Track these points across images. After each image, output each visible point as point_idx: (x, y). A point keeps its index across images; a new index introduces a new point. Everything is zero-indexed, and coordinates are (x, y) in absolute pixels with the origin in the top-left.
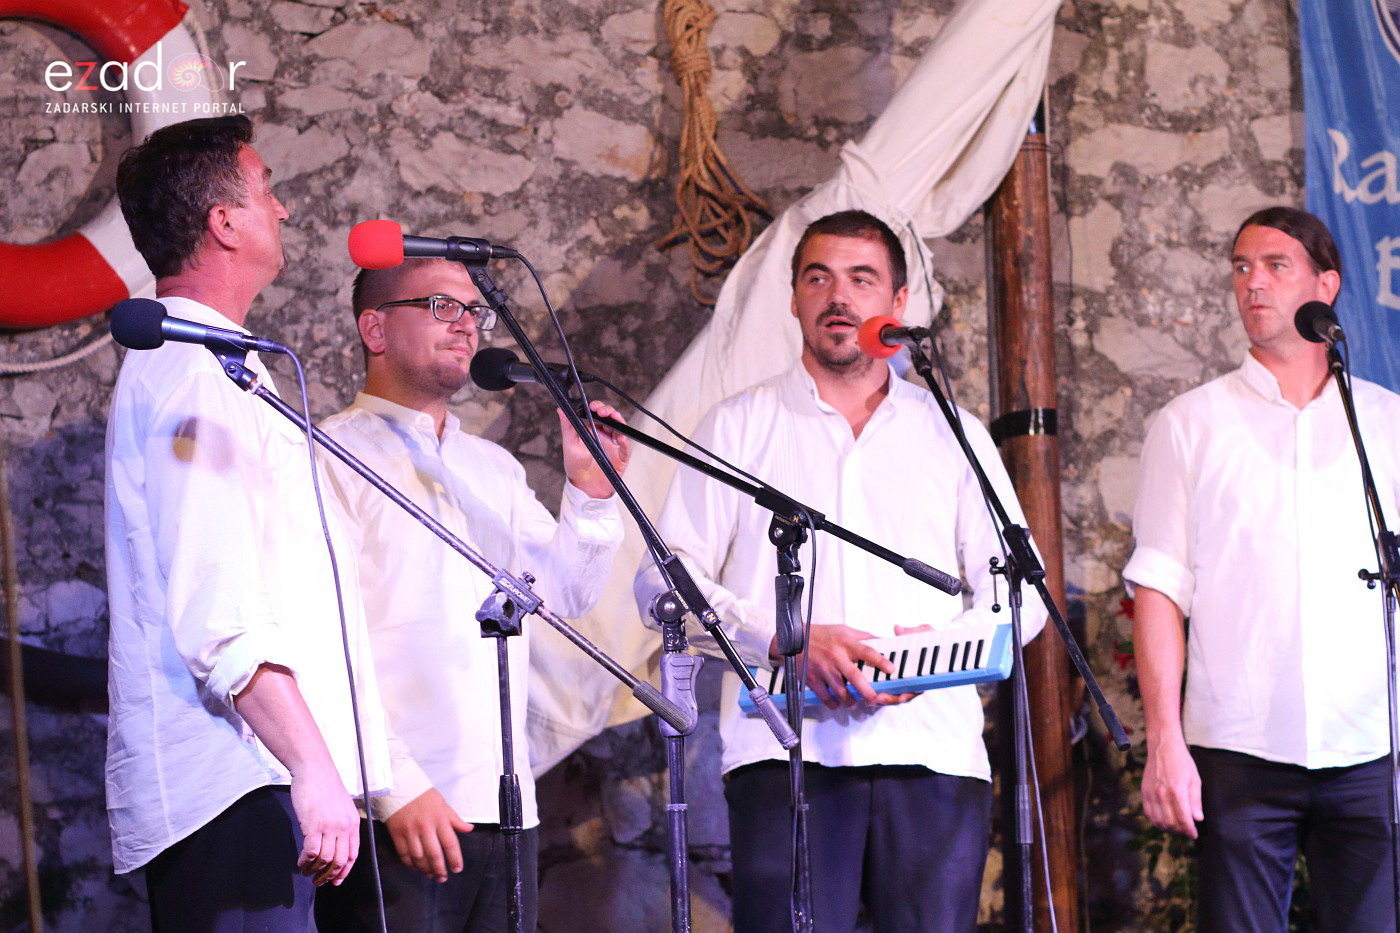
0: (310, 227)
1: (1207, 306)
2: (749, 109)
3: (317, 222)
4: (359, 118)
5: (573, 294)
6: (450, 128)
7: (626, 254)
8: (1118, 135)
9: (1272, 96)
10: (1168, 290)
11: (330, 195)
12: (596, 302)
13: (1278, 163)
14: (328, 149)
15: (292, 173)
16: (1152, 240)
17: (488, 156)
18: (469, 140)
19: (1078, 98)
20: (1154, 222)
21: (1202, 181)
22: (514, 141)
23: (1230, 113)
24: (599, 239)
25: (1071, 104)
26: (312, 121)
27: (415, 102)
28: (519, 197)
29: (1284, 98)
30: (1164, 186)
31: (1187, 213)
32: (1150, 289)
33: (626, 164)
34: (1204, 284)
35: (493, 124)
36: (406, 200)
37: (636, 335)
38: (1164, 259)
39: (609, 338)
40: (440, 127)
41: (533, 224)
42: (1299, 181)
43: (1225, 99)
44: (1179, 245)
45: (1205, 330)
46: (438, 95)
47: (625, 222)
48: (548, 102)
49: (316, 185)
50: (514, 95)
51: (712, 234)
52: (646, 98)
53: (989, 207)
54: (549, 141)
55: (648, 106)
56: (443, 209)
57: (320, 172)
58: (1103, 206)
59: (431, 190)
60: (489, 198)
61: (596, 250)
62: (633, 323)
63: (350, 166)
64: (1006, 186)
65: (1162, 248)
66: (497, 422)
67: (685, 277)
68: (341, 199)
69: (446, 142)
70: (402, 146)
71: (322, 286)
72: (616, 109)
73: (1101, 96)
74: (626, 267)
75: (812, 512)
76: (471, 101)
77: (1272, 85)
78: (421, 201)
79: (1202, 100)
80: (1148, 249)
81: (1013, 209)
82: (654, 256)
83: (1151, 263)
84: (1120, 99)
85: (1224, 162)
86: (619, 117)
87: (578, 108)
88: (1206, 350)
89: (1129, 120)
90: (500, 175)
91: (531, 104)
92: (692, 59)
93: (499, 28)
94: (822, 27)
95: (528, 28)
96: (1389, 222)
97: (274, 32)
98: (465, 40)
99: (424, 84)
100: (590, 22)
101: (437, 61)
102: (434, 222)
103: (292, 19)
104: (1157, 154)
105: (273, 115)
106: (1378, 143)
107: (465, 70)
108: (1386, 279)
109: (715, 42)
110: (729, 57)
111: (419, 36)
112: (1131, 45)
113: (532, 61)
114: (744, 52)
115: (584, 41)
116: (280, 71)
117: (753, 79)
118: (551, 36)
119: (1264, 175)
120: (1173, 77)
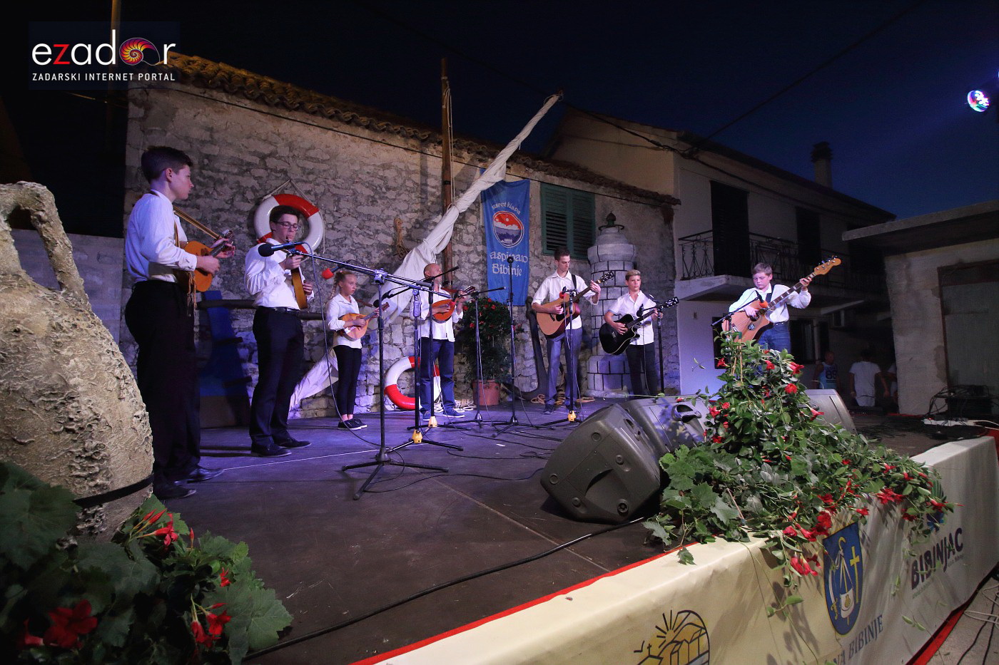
0: (338, 247)
1: (470, 271)
2: (407, 236)
3: (340, 246)
4: (347, 231)
5: (380, 261)
7: (388, 256)
8: (459, 246)
9: (480, 243)
10: (465, 268)
11: (342, 242)
12: (383, 262)
13: (480, 252)
14: (341, 235)
15: (336, 238)
16: (463, 261)
17: (367, 239)
18: (365, 236)
20: (463, 258)
21: (470, 253)
22: (372, 237)
23: (474, 244)
24: (384, 253)
26: (339, 231)
27: (356, 229)
28: (372, 246)
30: (465, 253)
31: (468, 258)
33: (389, 242)
34: (470, 268)
35: (368, 234)
36: (354, 244)
39: (385, 268)
40: (360, 234)
42: (482, 254)
43: (473, 242)
45: (470, 274)
46: (360, 229)
47: (388, 251)
48: (377, 232)
49: (340, 241)
50: (372, 230)
51: (401, 254)
53: (443, 251)
54: (377, 238)
55: (392, 234)
56: (360, 246)
57: (340, 238)
58: (457, 256)
59: (358, 243)
60: (367, 245)
61: (383, 255)
62: (389, 266)
63: (346, 238)
64: (446, 248)
67: (397, 260)
68: (344, 243)
69: (361, 236)
70: (354, 236)
72: (388, 234)
73: (457, 240)
76: (365, 230)
77: (480, 241)
79: (470, 242)
81: (447, 252)
82: (394, 257)
83: (463, 264)
84: (460, 241)
85: (473, 251)
87: (381, 233)
88: (470, 277)
89: (460, 244)
90: (369, 242)
91: (374, 232)
92: (399, 227)
93: (370, 220)
94: (418, 226)
95: (374, 220)
96: (494, 261)
97: (334, 216)
98: (364, 221)
99: (358, 227)
100: (384, 221)
101: (360, 224)
102: (358, 248)
103: (336, 214)
104: (464, 249)
105: (333, 229)
106: (493, 251)
107: (364, 226)
108: (494, 269)
109: (402, 226)
110: (404, 228)
111: (357, 220)
112: (461, 233)
113: (374, 225)
114: (406, 228)
115: (383, 223)
116: (334, 222)
117: (408, 232)
118: (377, 222)
119: (478, 253)
120: (466, 238)
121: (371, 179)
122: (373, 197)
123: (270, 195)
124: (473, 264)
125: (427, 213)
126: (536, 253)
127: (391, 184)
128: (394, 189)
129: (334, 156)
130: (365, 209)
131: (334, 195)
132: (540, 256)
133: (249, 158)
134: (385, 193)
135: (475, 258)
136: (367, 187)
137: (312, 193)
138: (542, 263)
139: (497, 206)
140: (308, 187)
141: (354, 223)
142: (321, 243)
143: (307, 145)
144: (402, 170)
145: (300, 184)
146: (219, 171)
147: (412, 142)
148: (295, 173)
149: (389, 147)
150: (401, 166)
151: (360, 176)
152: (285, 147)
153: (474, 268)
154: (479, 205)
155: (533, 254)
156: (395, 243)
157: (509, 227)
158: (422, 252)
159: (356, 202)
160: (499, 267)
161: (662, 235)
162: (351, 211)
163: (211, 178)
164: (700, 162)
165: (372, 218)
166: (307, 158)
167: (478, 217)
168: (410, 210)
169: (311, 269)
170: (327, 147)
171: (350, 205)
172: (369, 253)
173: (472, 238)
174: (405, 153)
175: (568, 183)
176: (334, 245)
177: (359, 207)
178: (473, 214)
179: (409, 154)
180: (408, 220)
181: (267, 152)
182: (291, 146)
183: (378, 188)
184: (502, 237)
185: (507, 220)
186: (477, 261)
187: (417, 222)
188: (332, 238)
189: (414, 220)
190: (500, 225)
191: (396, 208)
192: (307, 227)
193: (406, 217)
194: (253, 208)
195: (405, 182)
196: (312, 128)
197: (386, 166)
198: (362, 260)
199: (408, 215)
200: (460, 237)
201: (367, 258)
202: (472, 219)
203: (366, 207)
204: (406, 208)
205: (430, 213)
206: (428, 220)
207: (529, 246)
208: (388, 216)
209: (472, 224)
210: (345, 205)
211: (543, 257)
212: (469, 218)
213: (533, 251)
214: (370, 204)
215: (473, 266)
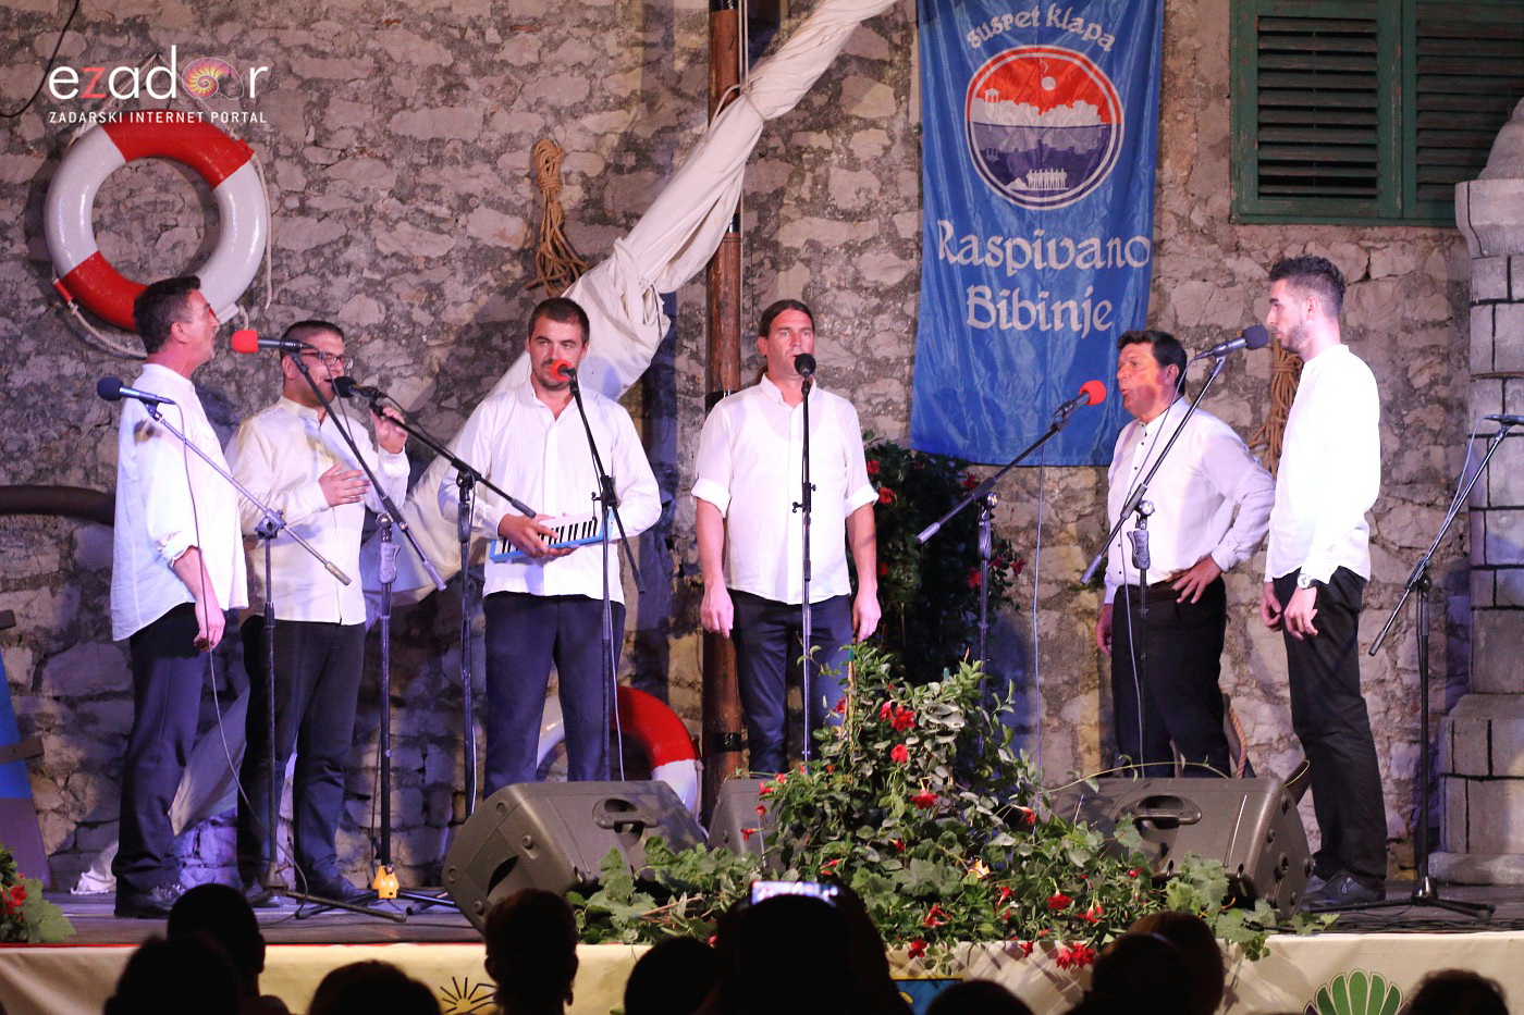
0: (323, 275)
1: (861, 324)
2: (585, 208)
3: (327, 273)
4: (353, 213)
5: (476, 315)
6: (406, 219)
7: (508, 292)
8: (810, 223)
9: (907, 200)
10: (838, 315)
11: (335, 257)
12: (490, 319)
13: (909, 240)
14: (335, 231)
15: (314, 245)
16: (828, 285)
17: (428, 235)
18: (418, 226)
19: (785, 201)
20: (830, 275)
21: (861, 251)
23: (881, 210)
24: (492, 283)
25: (781, 205)
26: (326, 215)
27: (386, 204)
28: (446, 259)
29: (914, 201)
30: (836, 254)
31: (851, 270)
32: (826, 315)
33: (510, 240)
34: (860, 312)
35: (432, 216)
36: (379, 260)
37: (512, 339)
38: (835, 297)
39: (496, 341)
40: (400, 218)
41: (454, 274)
42: (920, 250)
43: (877, 202)
44: (845, 288)
45: (859, 339)
46: (400, 200)
47: (508, 273)
48: (465, 204)
49: (327, 252)
50: (445, 200)
51: (558, 281)
52: (524, 201)
54: (464, 227)
55: (524, 206)
56: (401, 266)
57: (330, 244)
58: (799, 265)
59: (393, 255)
60: (428, 259)
61: (490, 289)
62: (511, 332)
63: (347, 241)
64: (712, 263)
65: (834, 291)
66: (429, 388)
68: (341, 260)
69: (404, 227)
70: (378, 229)
71: (330, 309)
72: (505, 208)
73: (800, 200)
74: (508, 300)
75: (474, 472)
76: (420, 203)
77: (907, 193)
78: (388, 261)
79: (864, 203)
80: (826, 291)
81: (718, 276)
82: (525, 294)
83: (828, 299)
84: (811, 201)
85: (875, 240)
86: (506, 213)
87: (482, 207)
88: (859, 351)
89: (817, 214)
90: (436, 246)
91: (455, 205)
92: (549, 181)
93: (437, 161)
94: (630, 160)
95: (454, 161)
96: (973, 275)
97: (305, 164)
98: (416, 168)
99: (392, 193)
100: (491, 158)
101: (400, 181)
102: (395, 273)
103: (316, 156)
104: (833, 234)
105: (303, 211)
106: (967, 233)
107: (417, 185)
108: (972, 310)
109: (565, 168)
110: (574, 177)
111: (390, 166)
112: (820, 170)
113: (456, 180)
114: (583, 175)
115: (487, 168)
116: (308, 186)
117: (588, 190)
118: (467, 166)
119: (900, 247)
120: (846, 187)
122: (448, 71)
123: (93, 126)
124: (876, 293)
125: (669, 104)
126: (1198, 219)
127: (522, 7)
128: (535, 26)
130: (419, 123)
131: (307, 85)
132: (1222, 230)
134: (496, 48)
135: (884, 268)
136: (427, 37)
138: (1231, 262)
139: (999, 26)
142: (262, 269)
153: (878, 310)
154: (907, 39)
155: (1184, 221)
156: (537, 243)
157: (1057, 116)
159: (389, 103)
160: (994, 300)
162: (369, 134)
165: (448, 150)
167: (901, 89)
168: (597, 101)
169: (226, 366)
171: (366, 115)
172: (434, 291)
173: (875, 184)
176: (308, 271)
177: (396, 117)
178: (879, 78)
180: (590, 141)
183: (470, 34)
184: (1015, 165)
185: (1048, 84)
186: (894, 278)
187: (629, 142)
188: (298, 245)
189: (613, 140)
191: (539, 102)
192: (213, 211)
193: (583, 129)
194: (44, 171)
199: (589, 121)
200: (815, 183)
201: (426, 306)
202: (875, 100)
203: (424, 112)
204: (582, 97)
205: (680, 103)
206: (673, 129)
207: (1156, 185)
208: (510, 136)
209: (873, 124)
210: (346, 118)
211: (1242, 231)
212: (857, 101)
213: (1183, 211)
214: (438, 99)
215: (875, 301)
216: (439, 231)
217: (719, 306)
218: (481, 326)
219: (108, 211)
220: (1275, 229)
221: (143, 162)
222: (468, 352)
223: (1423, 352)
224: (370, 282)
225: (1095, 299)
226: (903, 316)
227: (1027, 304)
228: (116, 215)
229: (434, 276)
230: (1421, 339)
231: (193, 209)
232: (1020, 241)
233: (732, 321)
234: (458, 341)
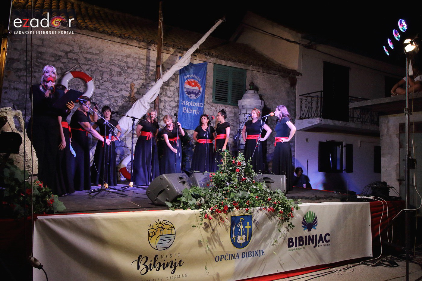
2: (137, 92)
3: (102, 97)
4: (106, 89)
5: (122, 104)
7: (126, 102)
14: (103, 91)
15: (100, 93)
18: (115, 92)
20: (167, 104)
21: (171, 102)
22: (118, 92)
23: (173, 97)
24: (124, 100)
26: (102, 89)
27: (110, 88)
28: (118, 97)
31: (169, 104)
33: (127, 95)
34: (170, 109)
35: (117, 91)
36: (109, 96)
39: (125, 108)
41: (119, 99)
42: (178, 102)
44: (169, 106)
45: (170, 112)
46: (113, 88)
47: (126, 99)
48: (121, 90)
49: (102, 94)
50: (119, 89)
51: (133, 101)
52: (129, 90)
53: (154, 101)
54: (121, 93)
56: (112, 97)
57: (103, 93)
58: (163, 102)
59: (111, 95)
60: (116, 96)
61: (124, 101)
63: (105, 93)
64: (156, 99)
67: (131, 104)
68: (104, 95)
69: (113, 92)
70: (109, 92)
72: (127, 91)
73: (164, 94)
76: (115, 89)
77: (177, 95)
79: (171, 96)
82: (129, 102)
83: (166, 107)
85: (172, 100)
87: (124, 90)
89: (165, 96)
90: (117, 95)
92: (133, 88)
93: (118, 84)
94: (143, 87)
96: (184, 106)
98: (115, 84)
99: (111, 87)
100: (125, 84)
101: (113, 86)
102: (111, 98)
103: (101, 81)
104: (167, 99)
105: (99, 88)
106: (184, 100)
107: (115, 87)
108: (183, 110)
109: (135, 87)
110: (136, 88)
111: (111, 83)
112: (166, 91)
113: (120, 86)
114: (137, 88)
115: (124, 85)
116: (100, 85)
117: (137, 90)
118: (122, 85)
119: (175, 102)
120: (169, 94)
121: (120, 63)
122: (120, 72)
123: (69, 72)
124: (172, 107)
125: (148, 80)
126: (209, 102)
127: (130, 65)
128: (132, 68)
129: (101, 52)
130: (116, 78)
131: (100, 71)
132: (211, 104)
133: (60, 53)
134: (126, 70)
135: (173, 104)
136: (117, 67)
137: (90, 70)
138: (212, 108)
139: (188, 76)
140: (88, 67)
141: (110, 85)
142: (93, 95)
143: (88, 46)
144: (136, 58)
145: (83, 66)
146: (45, 60)
147: (142, 43)
148: (82, 60)
149: (130, 46)
150: (136, 56)
151: (114, 61)
152: (77, 47)
153: (172, 109)
154: (177, 76)
155: (207, 102)
156: (131, 96)
157: (194, 88)
158: (142, 102)
159: (112, 75)
160: (187, 109)
161: (288, 93)
162: (109, 79)
163: (41, 63)
164: (317, 50)
165: (119, 83)
166: (88, 53)
167: (177, 82)
168: (139, 79)
170: (98, 47)
171: (108, 76)
172: (117, 101)
173: (173, 94)
174: (138, 49)
175: (230, 64)
176: (99, 96)
177: (113, 77)
178: (174, 81)
179: (141, 50)
180: (138, 84)
181: (68, 50)
182: (80, 47)
183: (123, 68)
184: (189, 93)
185: (193, 84)
186: (174, 105)
187: (143, 85)
188: (98, 93)
189: (141, 84)
190: (188, 86)
191: (132, 78)
192: (86, 87)
193: (137, 82)
194: (61, 77)
195: (137, 64)
196: (91, 38)
197: (128, 56)
198: (113, 104)
199: (138, 81)
200: (166, 92)
201: (115, 103)
202: (173, 83)
203: (116, 77)
204: (137, 78)
205: (150, 80)
206: (149, 84)
207: (204, 98)
208: (128, 82)
209: (173, 86)
210: (106, 76)
211: (213, 104)
212: (171, 83)
213: (207, 101)
214: (118, 75)
215: (172, 108)
216: (118, 93)
217: (156, 105)
218: (123, 106)
219: (70, 85)
220: (217, 104)
221: (76, 78)
222: (120, 109)
223: (231, 120)
224: (108, 99)
225: (198, 110)
226: (175, 110)
227: (190, 110)
228: (72, 85)
229: (117, 99)
230: (231, 118)
231: (83, 86)
232: (190, 102)
233: (157, 107)
234: (119, 108)
